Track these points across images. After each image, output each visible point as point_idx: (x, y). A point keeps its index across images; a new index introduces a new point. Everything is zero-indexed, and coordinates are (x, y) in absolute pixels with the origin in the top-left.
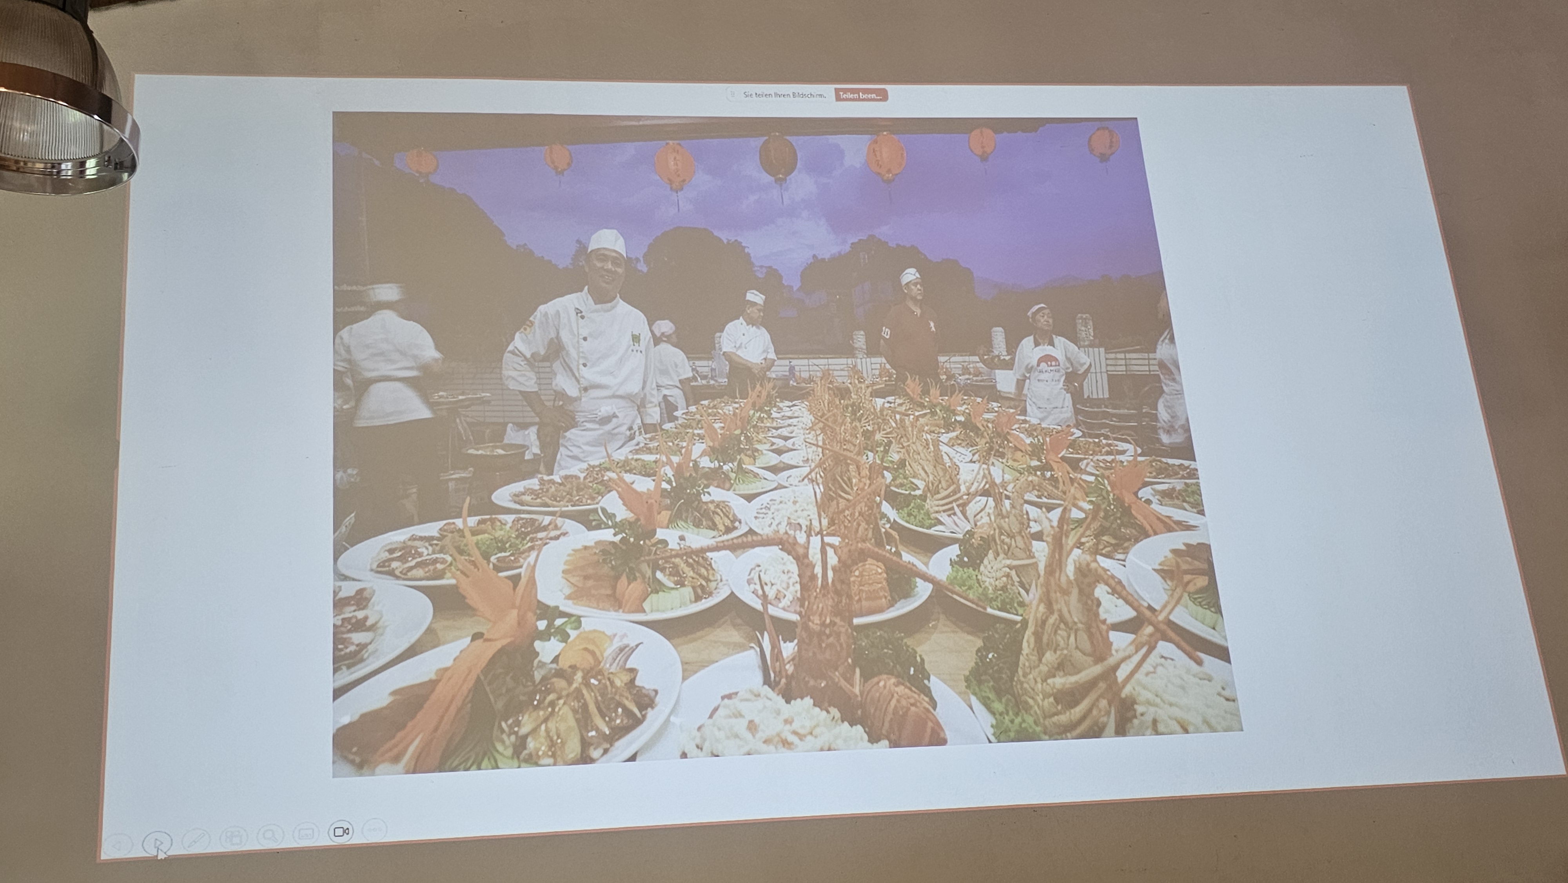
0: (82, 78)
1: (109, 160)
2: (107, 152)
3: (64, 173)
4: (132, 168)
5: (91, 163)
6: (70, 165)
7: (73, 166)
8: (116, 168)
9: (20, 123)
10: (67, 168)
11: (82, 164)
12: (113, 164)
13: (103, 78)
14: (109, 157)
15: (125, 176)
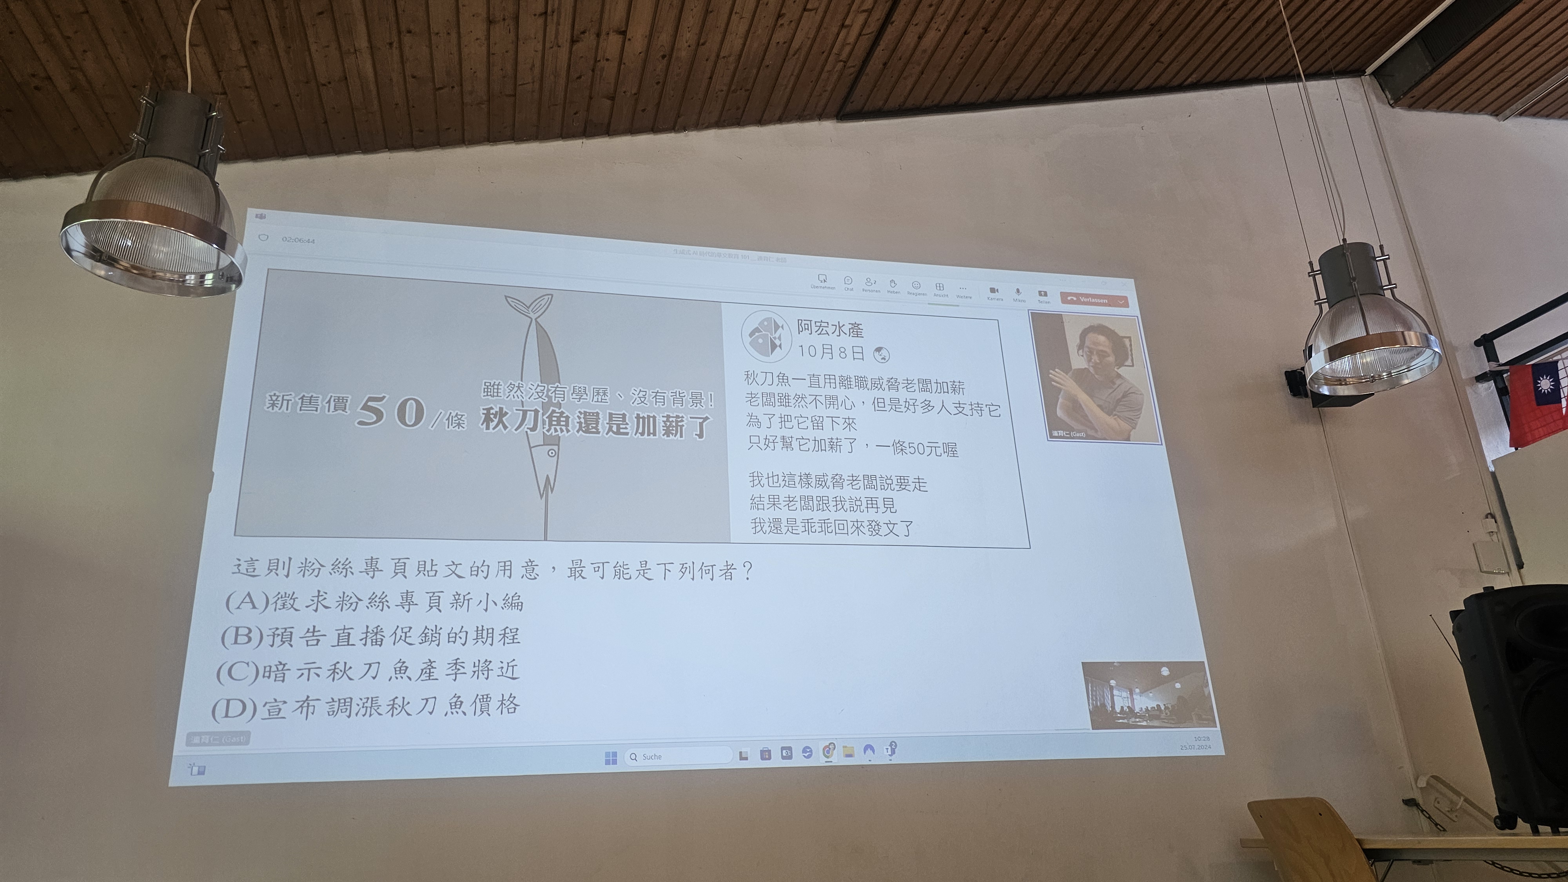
0: (208, 217)
1: (223, 275)
2: (221, 270)
3: (188, 282)
4: (239, 281)
5: (209, 276)
6: (193, 277)
7: (195, 278)
8: (227, 281)
9: (159, 245)
10: (191, 279)
11: (203, 276)
12: (225, 278)
13: (223, 217)
14: (223, 273)
15: (234, 286)
